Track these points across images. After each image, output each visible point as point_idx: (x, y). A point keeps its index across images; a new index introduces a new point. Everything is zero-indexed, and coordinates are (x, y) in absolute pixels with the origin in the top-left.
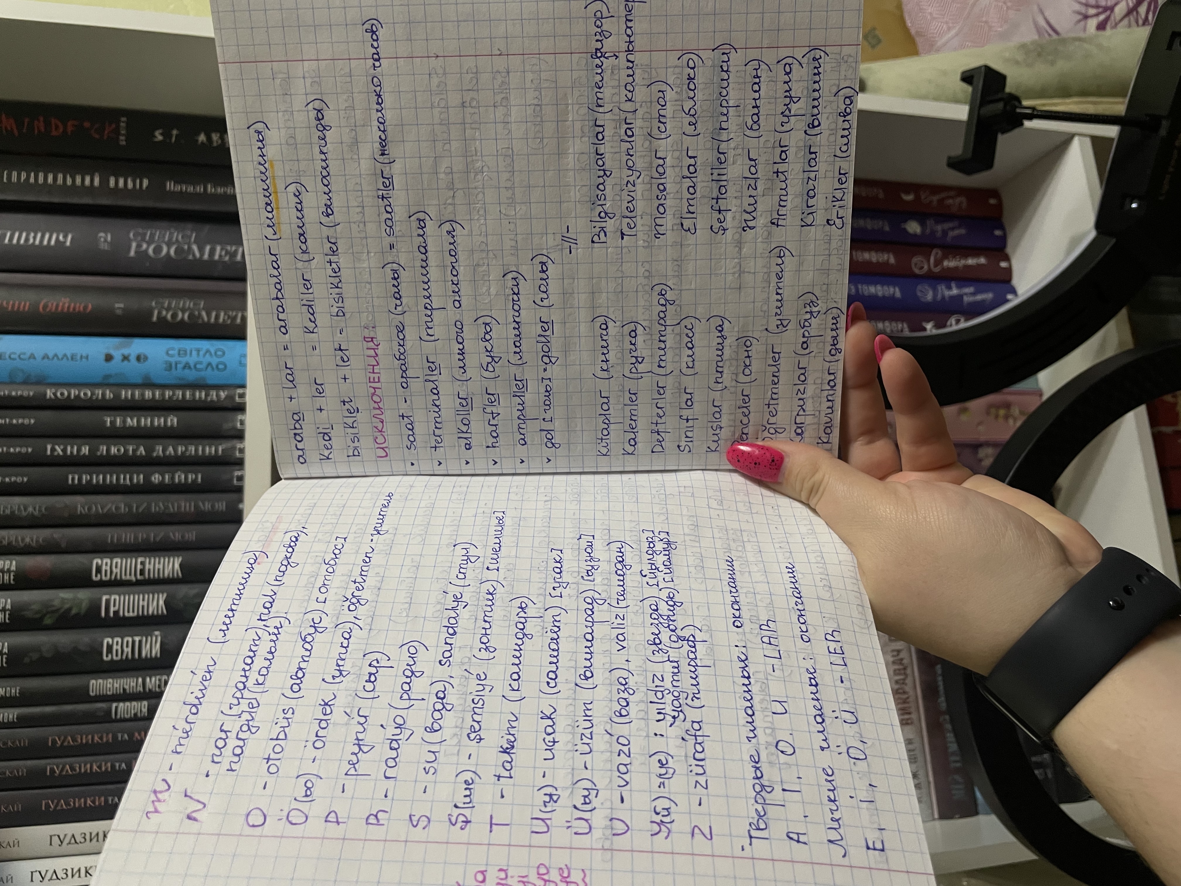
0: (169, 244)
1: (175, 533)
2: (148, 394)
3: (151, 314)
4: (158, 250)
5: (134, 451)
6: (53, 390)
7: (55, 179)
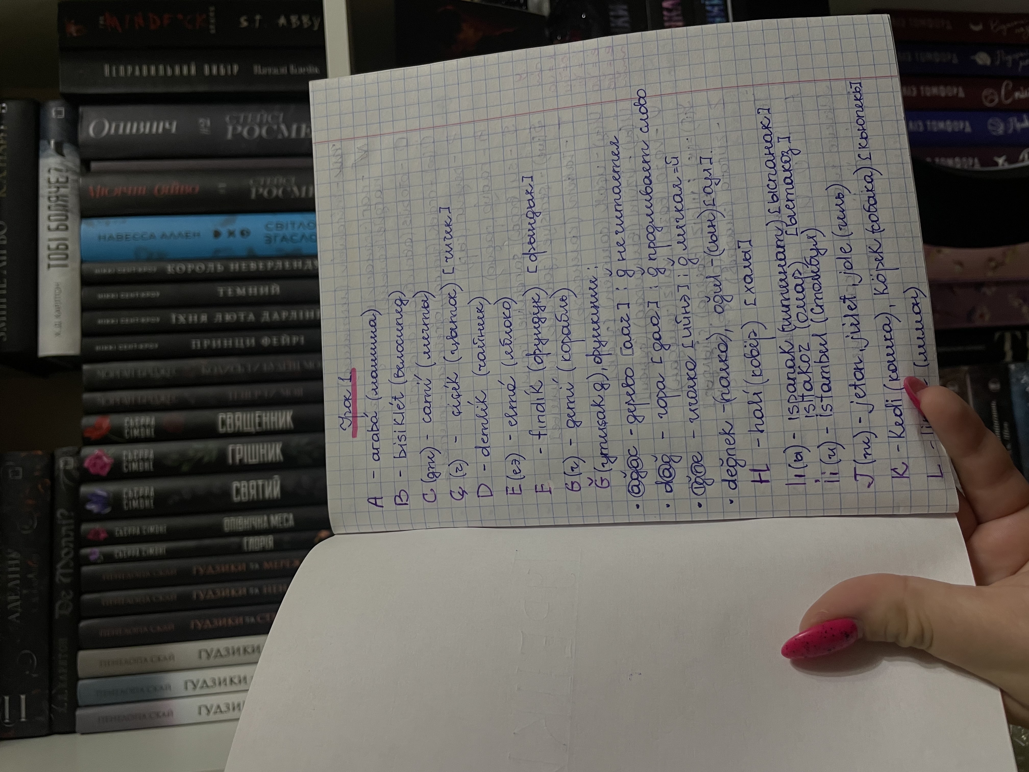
0: (260, 125)
1: (286, 390)
2: (253, 266)
3: (249, 191)
4: (251, 131)
5: (245, 317)
6: (173, 265)
7: (157, 70)
